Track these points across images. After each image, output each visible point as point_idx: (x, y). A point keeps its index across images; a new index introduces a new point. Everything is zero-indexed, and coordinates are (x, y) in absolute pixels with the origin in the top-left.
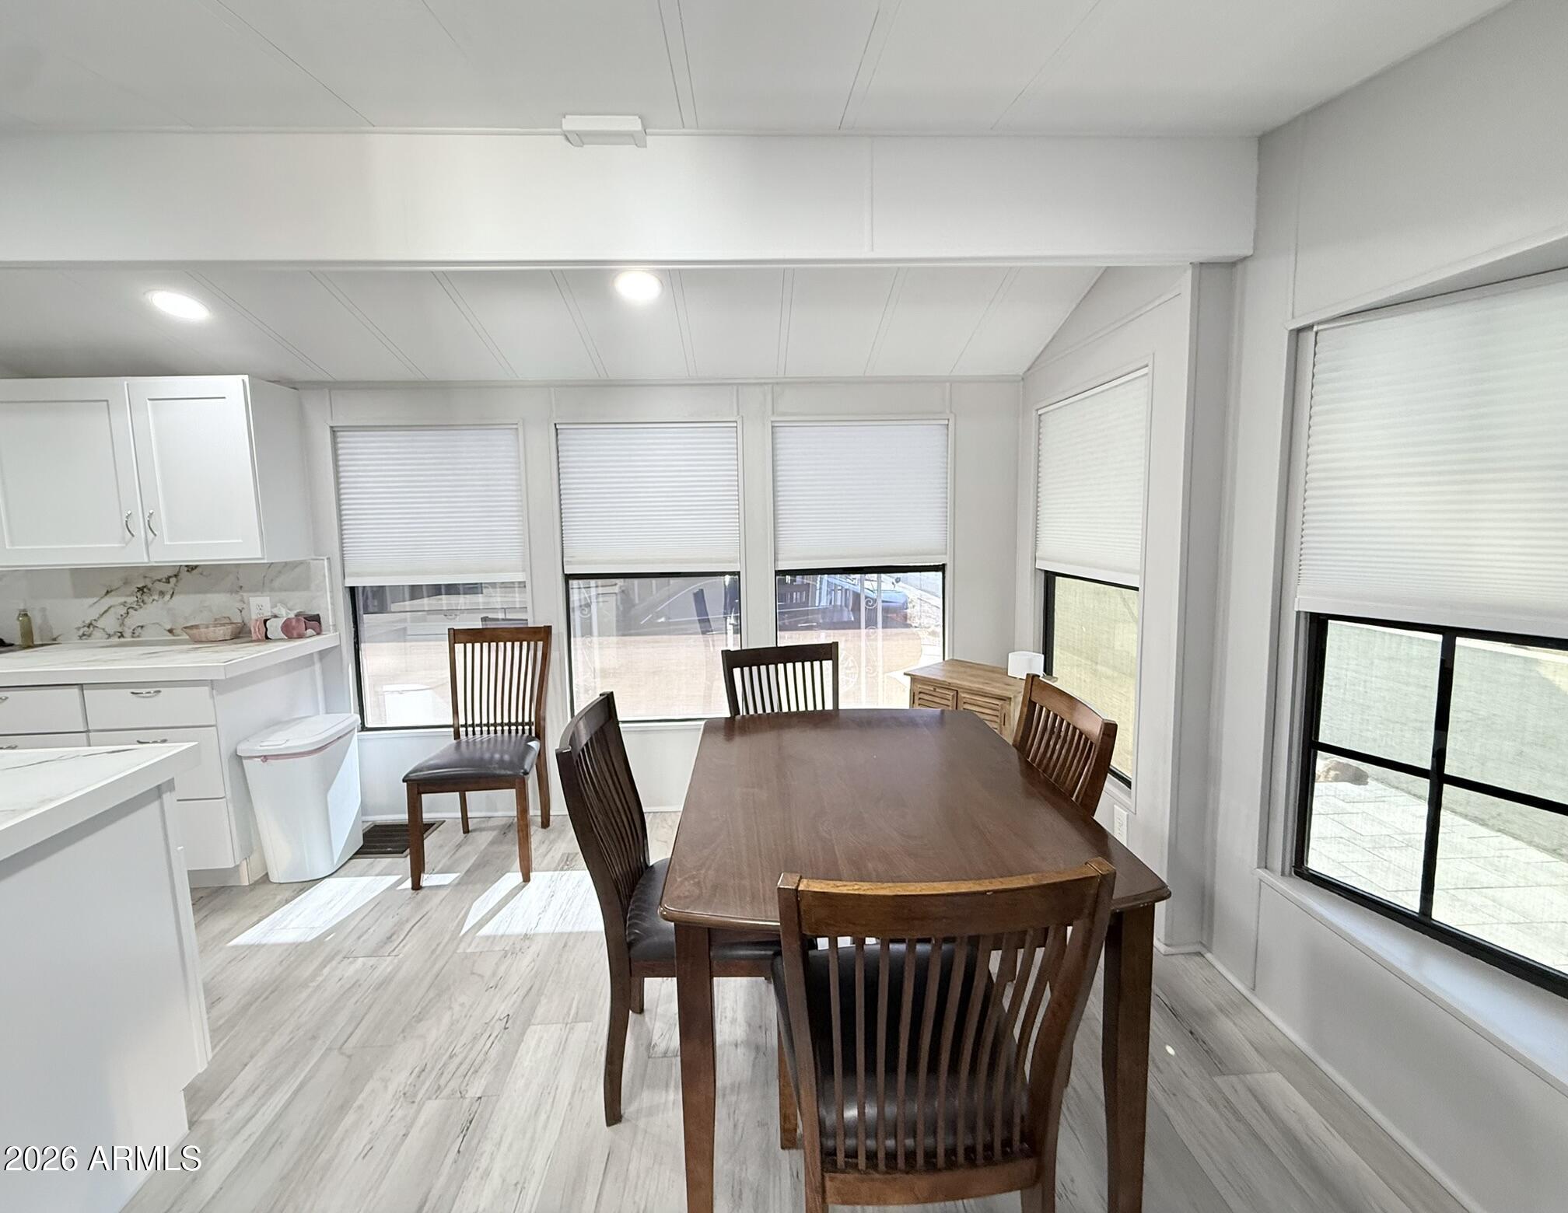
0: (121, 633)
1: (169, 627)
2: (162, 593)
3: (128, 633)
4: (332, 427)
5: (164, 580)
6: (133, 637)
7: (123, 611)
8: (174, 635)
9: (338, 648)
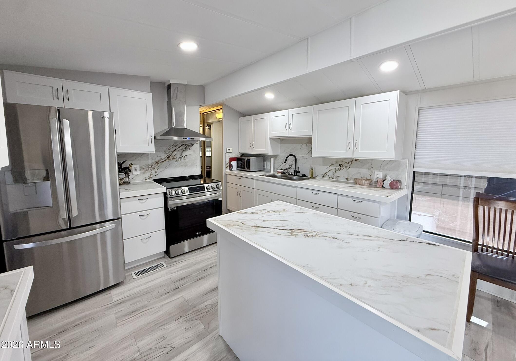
1: (346, 178)
2: (346, 167)
3: (335, 178)
4: (419, 108)
5: (347, 163)
7: (334, 171)
8: (347, 180)
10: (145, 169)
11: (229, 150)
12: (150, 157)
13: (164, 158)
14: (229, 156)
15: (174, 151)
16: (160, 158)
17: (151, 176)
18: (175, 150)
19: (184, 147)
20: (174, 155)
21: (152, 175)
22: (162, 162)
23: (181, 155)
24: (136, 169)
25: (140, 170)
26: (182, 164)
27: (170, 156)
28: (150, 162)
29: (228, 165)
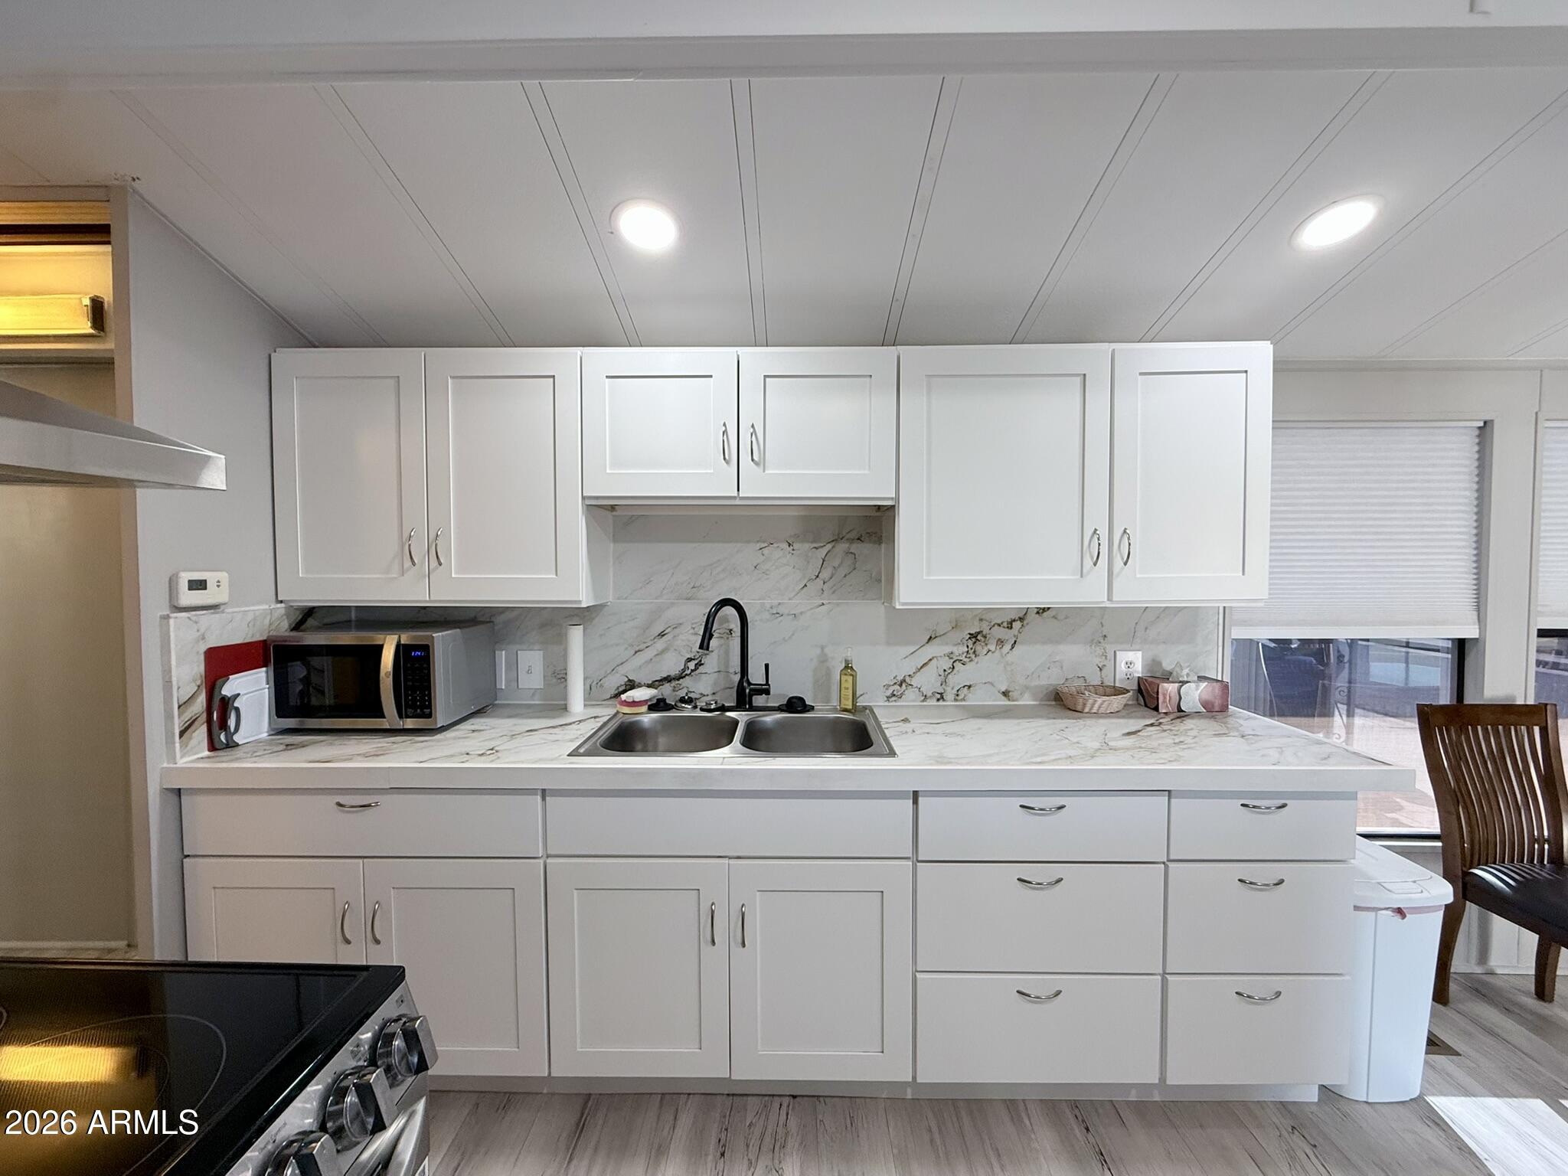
0: (941, 694)
1: (1003, 690)
2: (1001, 642)
3: (950, 695)
5: (1005, 624)
6: (956, 700)
7: (946, 664)
8: (1009, 700)
11: (199, 585)
14: (201, 636)
29: (189, 714)
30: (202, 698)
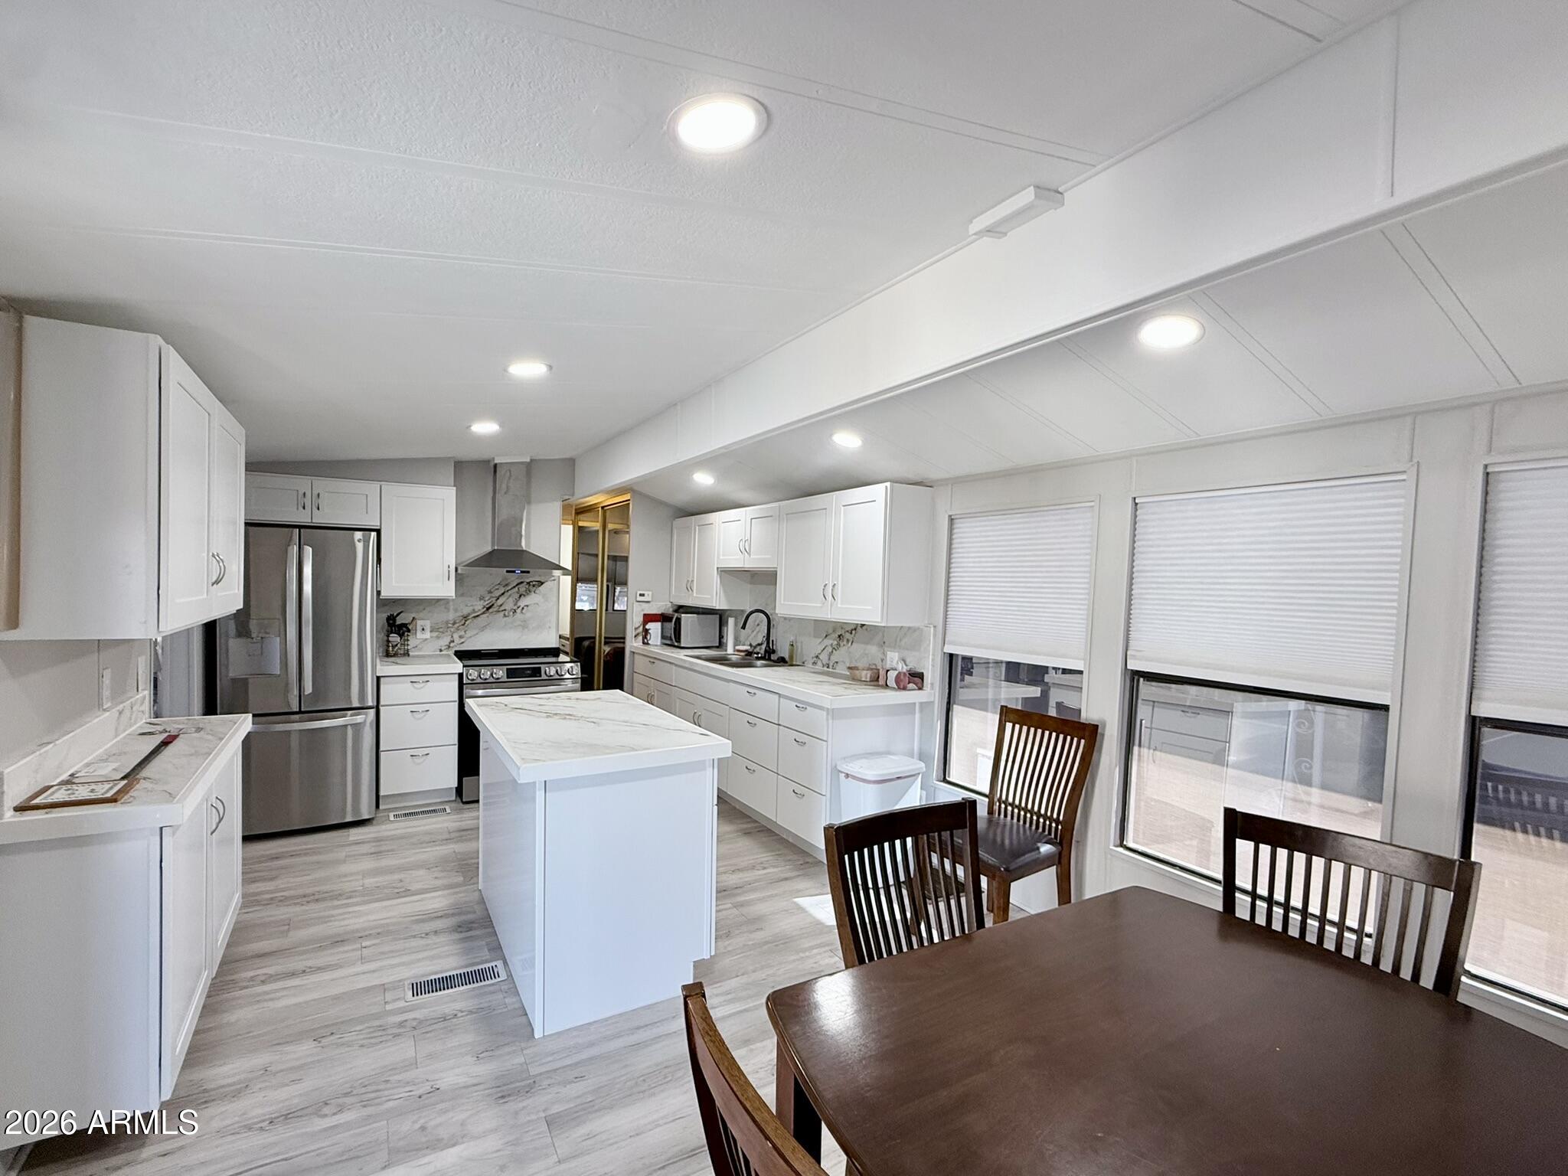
0: (828, 665)
1: (848, 667)
2: (848, 641)
3: (831, 666)
4: (950, 516)
5: (850, 632)
6: (832, 669)
7: (831, 650)
8: (849, 673)
9: (933, 702)
10: (441, 630)
11: (641, 595)
12: (452, 607)
13: (479, 610)
14: (643, 610)
15: (500, 596)
16: (472, 608)
17: (452, 645)
18: (503, 594)
19: (523, 588)
20: (501, 603)
21: (453, 641)
22: (475, 617)
23: (515, 605)
24: (423, 629)
25: (431, 631)
26: (519, 623)
27: (493, 605)
28: (451, 616)
29: (638, 631)
30: (642, 627)
